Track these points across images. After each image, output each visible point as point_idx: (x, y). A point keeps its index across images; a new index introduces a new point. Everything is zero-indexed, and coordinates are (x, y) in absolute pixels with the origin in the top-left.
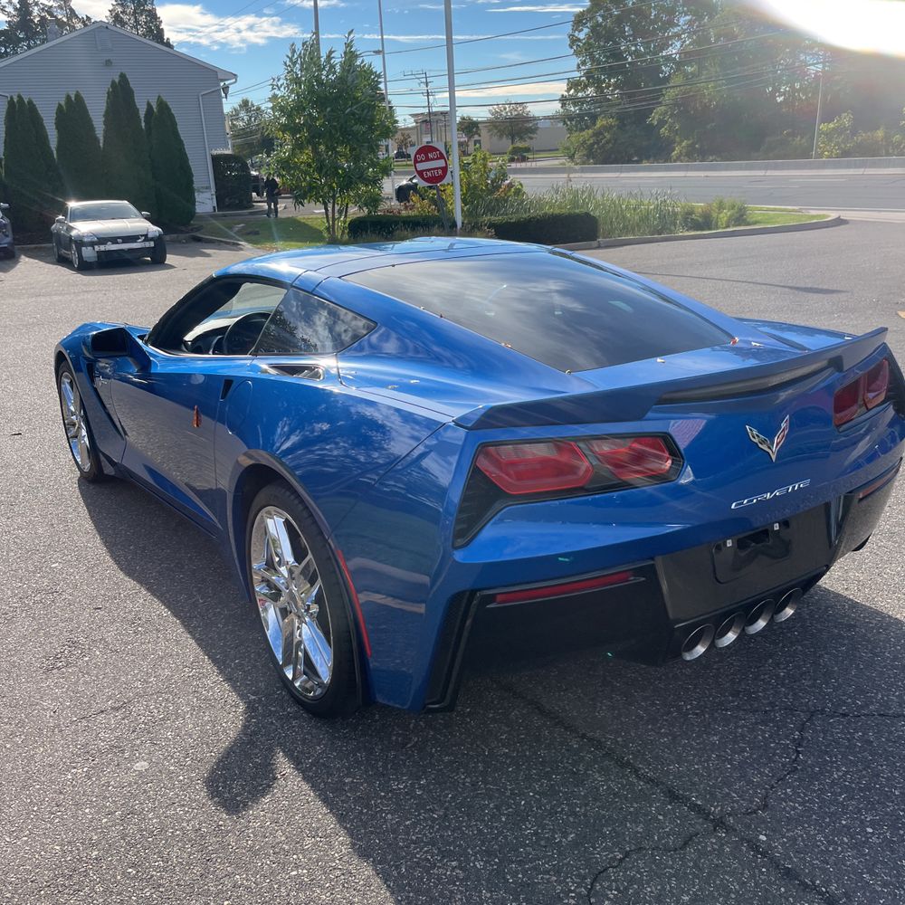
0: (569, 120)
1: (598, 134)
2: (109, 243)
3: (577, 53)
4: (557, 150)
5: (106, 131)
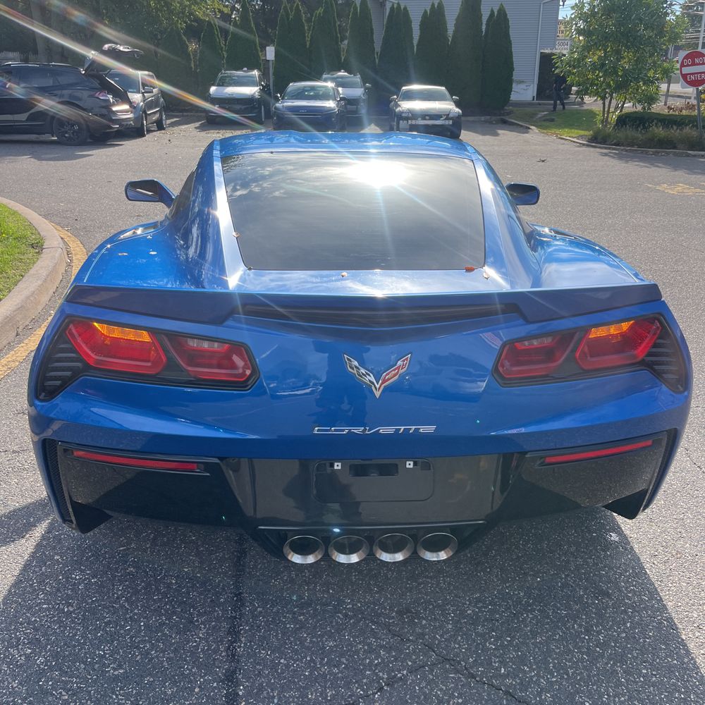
2: (420, 119)
5: (455, 32)
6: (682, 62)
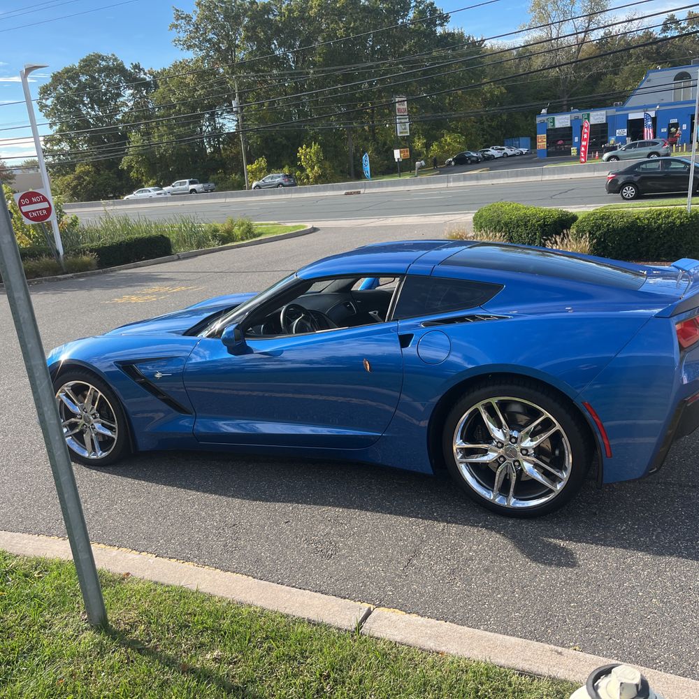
0: (51, 168)
1: (79, 178)
3: (47, 116)
6: (20, 202)
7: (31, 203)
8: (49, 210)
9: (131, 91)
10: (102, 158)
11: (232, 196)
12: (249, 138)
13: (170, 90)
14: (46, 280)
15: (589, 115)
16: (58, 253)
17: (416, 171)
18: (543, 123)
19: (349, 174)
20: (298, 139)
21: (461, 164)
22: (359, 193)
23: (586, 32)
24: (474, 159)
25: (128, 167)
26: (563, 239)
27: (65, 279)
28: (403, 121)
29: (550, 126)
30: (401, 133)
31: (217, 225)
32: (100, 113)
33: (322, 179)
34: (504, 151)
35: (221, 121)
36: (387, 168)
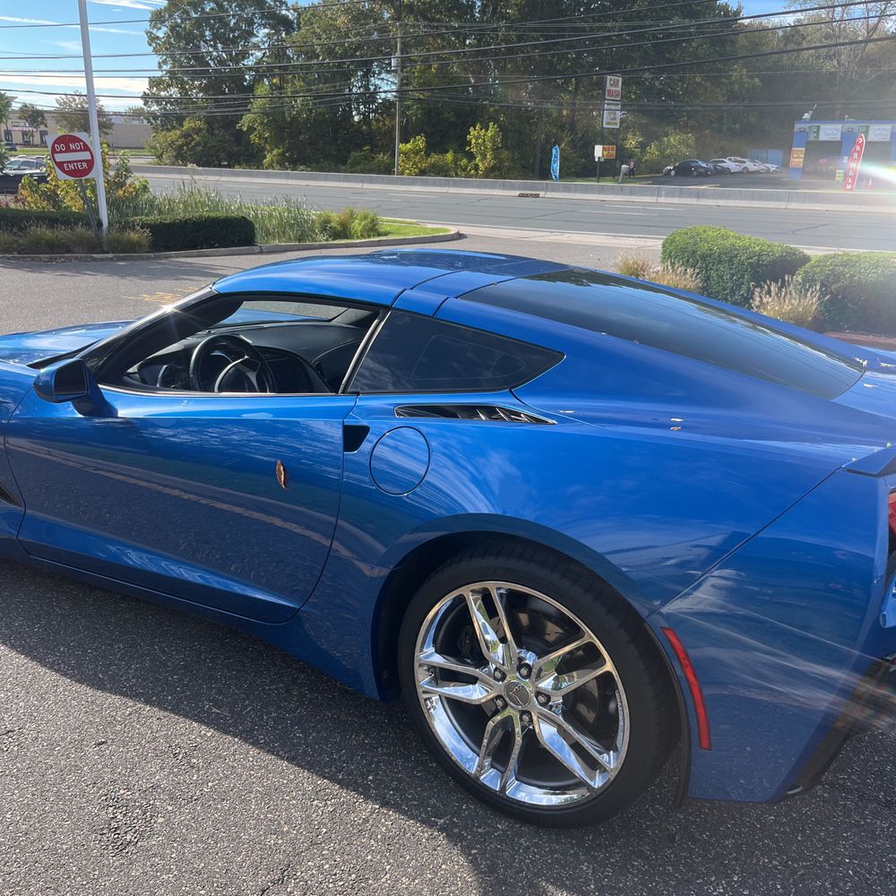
0: (154, 119)
1: (186, 135)
3: (156, 51)
4: (143, 148)
6: (53, 147)
7: (68, 150)
8: (91, 163)
9: (267, 31)
10: (218, 112)
11: (371, 181)
12: (408, 108)
13: (314, 33)
14: (76, 258)
15: (868, 128)
16: (100, 224)
17: (620, 177)
18: (803, 132)
19: (533, 171)
20: (471, 115)
21: (684, 175)
22: (537, 196)
23: (880, 17)
24: (703, 170)
25: (249, 128)
26: (780, 289)
27: (102, 260)
28: (612, 107)
29: (812, 137)
30: (608, 123)
31: (331, 214)
32: (224, 55)
33: (497, 172)
34: (744, 165)
35: (378, 82)
36: (582, 168)
